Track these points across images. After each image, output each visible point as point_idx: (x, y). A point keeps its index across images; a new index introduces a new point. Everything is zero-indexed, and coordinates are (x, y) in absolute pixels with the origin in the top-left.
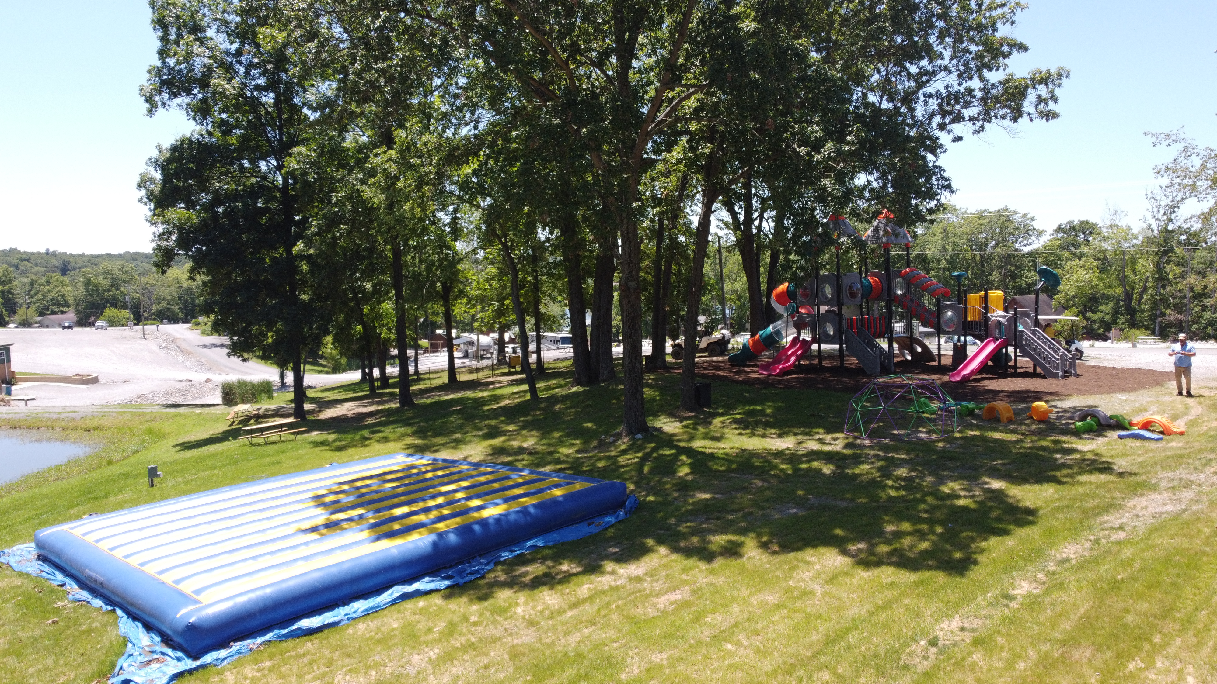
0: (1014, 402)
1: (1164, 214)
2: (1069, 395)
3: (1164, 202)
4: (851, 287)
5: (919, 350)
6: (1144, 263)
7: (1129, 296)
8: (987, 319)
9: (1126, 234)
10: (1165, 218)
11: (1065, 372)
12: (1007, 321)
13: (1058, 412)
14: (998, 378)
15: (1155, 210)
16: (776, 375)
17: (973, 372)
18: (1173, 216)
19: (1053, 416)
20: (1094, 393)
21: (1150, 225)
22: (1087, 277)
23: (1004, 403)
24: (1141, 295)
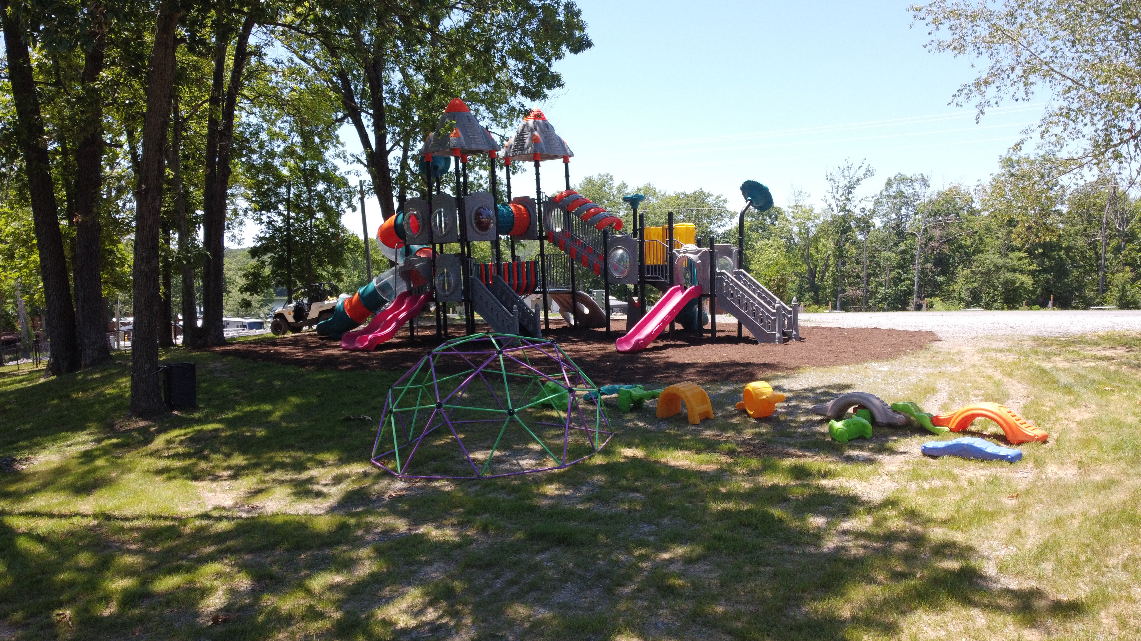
0: (712, 382)
1: (843, 195)
2: (798, 368)
3: (842, 182)
4: (478, 214)
5: (586, 311)
6: (825, 242)
7: (812, 273)
8: (671, 257)
9: (809, 215)
10: (844, 198)
11: (784, 334)
12: (700, 258)
13: (788, 400)
14: (688, 346)
15: (835, 190)
16: (365, 349)
17: (650, 338)
18: (850, 196)
19: (780, 407)
20: (834, 364)
21: (830, 205)
22: (776, 255)
23: (695, 385)
24: (823, 273)
